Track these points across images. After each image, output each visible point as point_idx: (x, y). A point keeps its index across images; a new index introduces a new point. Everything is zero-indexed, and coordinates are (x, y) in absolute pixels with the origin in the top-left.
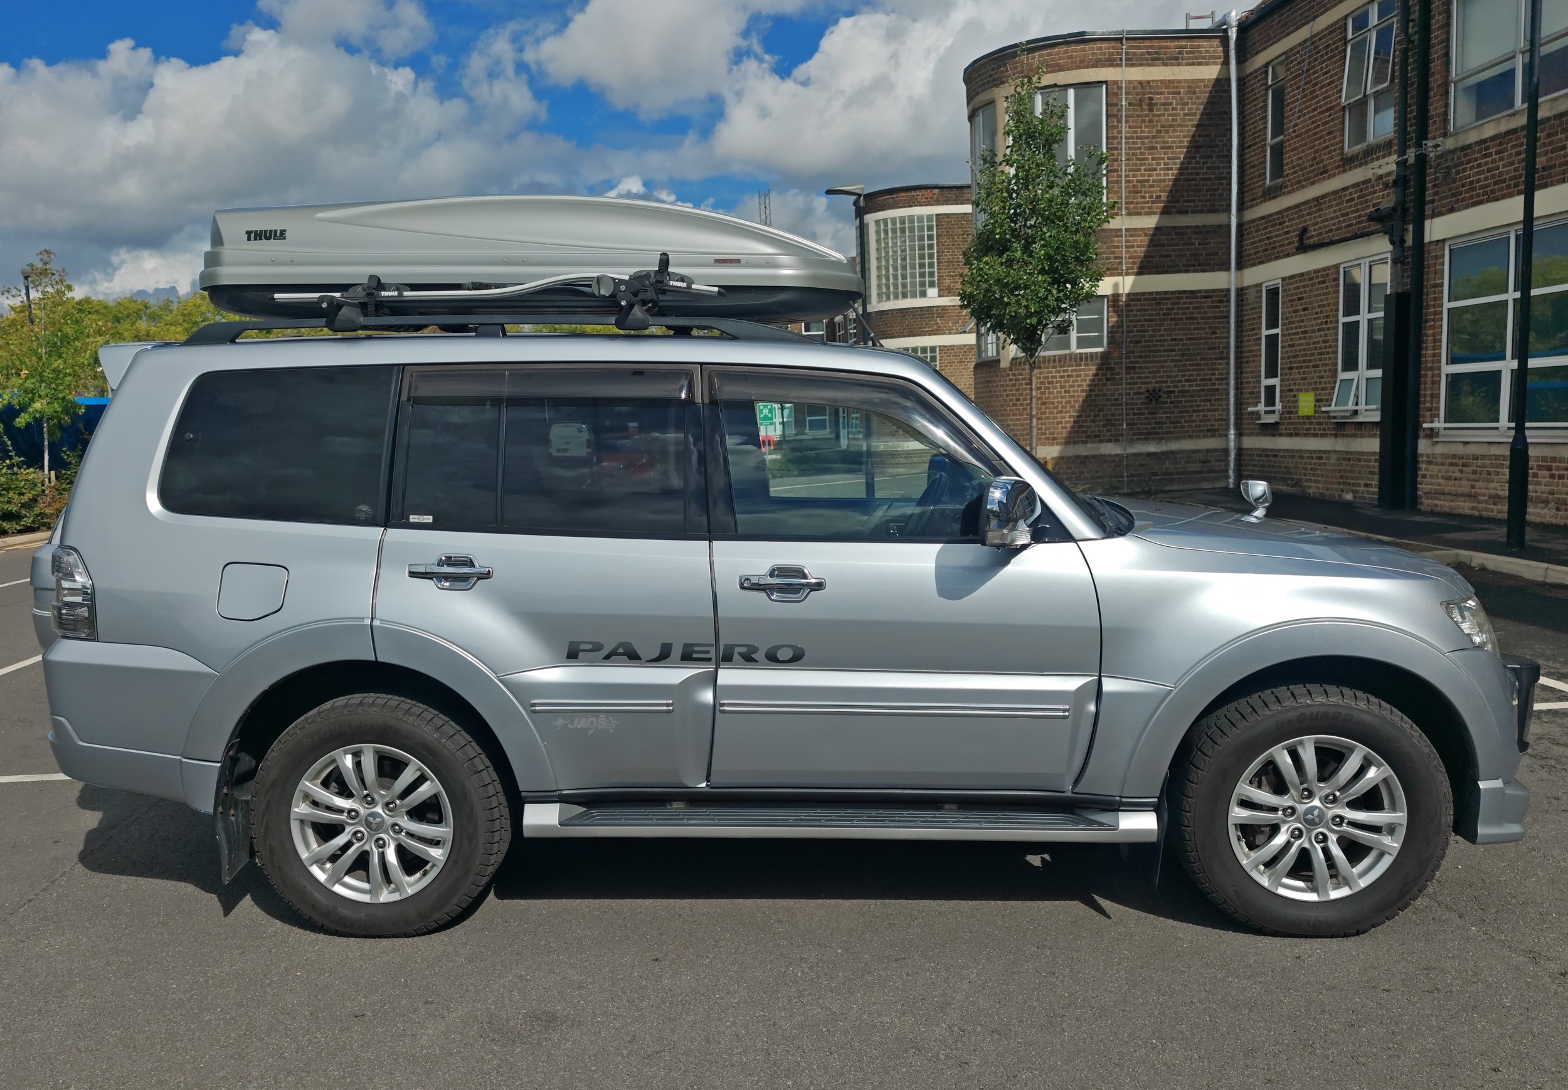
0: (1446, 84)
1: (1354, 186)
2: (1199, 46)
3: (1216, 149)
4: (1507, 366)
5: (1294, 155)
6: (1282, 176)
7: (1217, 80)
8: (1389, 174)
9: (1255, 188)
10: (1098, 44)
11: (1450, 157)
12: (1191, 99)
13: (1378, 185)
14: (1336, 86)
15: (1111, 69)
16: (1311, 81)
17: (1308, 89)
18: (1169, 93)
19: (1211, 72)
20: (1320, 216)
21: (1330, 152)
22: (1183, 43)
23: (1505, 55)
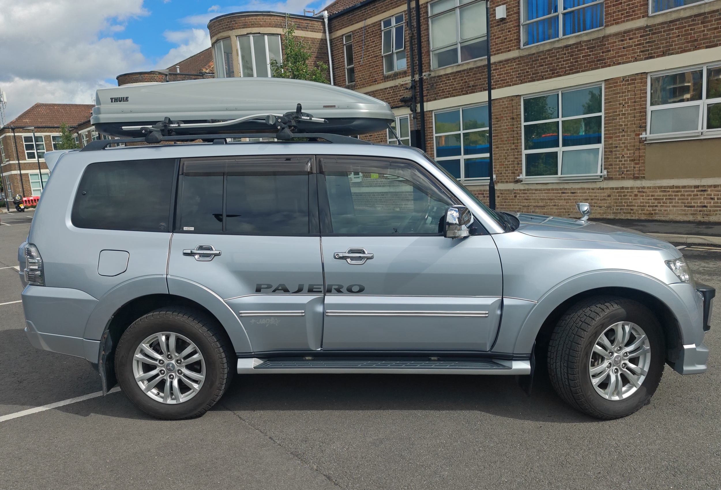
0: (428, 52)
1: (390, 88)
2: (314, 24)
4: (462, 157)
5: (360, 74)
6: (354, 81)
7: (322, 39)
8: (407, 84)
10: (276, 18)
11: (433, 79)
12: (313, 46)
14: (378, 48)
17: (365, 47)
21: (377, 74)
22: (308, 22)
23: (453, 43)
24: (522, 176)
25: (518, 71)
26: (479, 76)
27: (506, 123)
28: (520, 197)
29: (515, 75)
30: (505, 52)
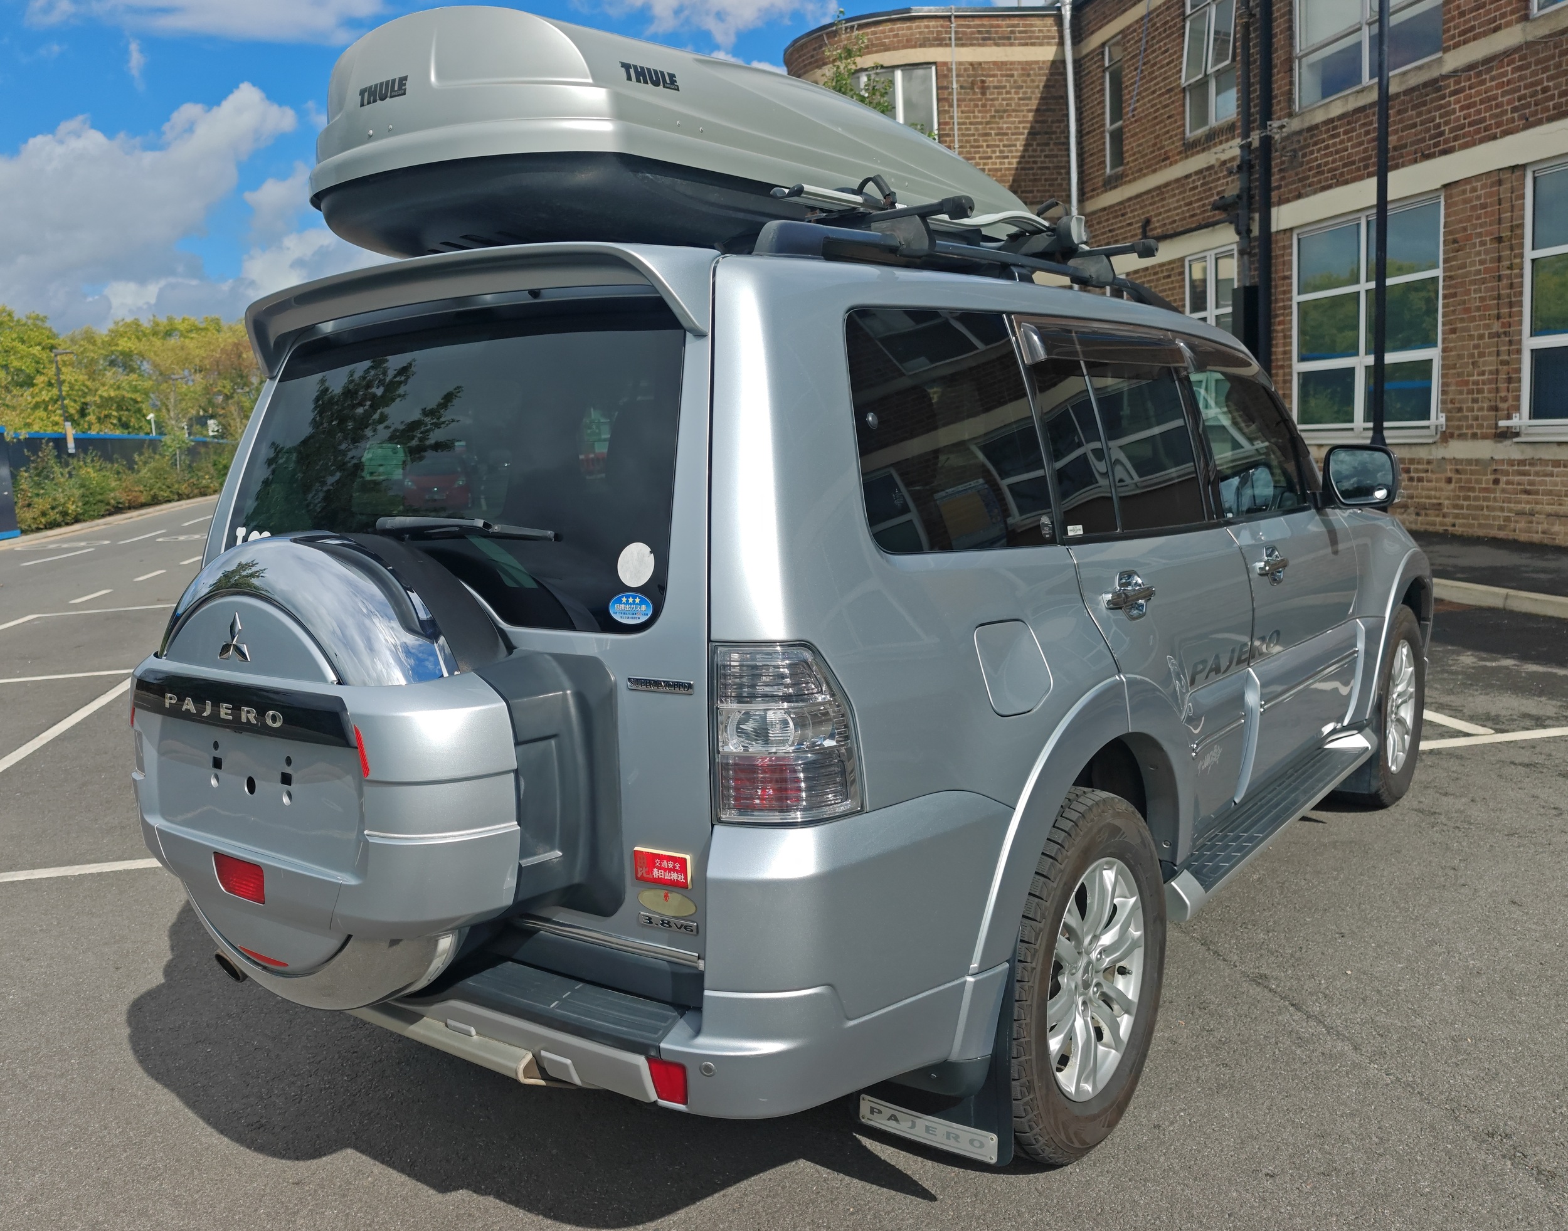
0: (1289, 61)
1: (1198, 173)
2: (1031, 26)
3: (1054, 136)
4: (1361, 362)
5: (1134, 141)
6: (1122, 164)
7: (1053, 62)
8: (1233, 159)
9: (1095, 177)
10: (925, 22)
11: (1295, 138)
12: (1025, 82)
13: (1222, 171)
14: (1176, 66)
15: (940, 50)
16: (1149, 61)
17: (1146, 69)
18: (1002, 76)
19: (1046, 53)
20: (1163, 206)
21: (1171, 137)
22: (1015, 21)
23: (1350, 27)
24: (1520, 419)
25: (1518, 89)
26: (1411, 118)
27: (1479, 253)
28: (1508, 483)
29: (1509, 102)
30: (1485, 34)
